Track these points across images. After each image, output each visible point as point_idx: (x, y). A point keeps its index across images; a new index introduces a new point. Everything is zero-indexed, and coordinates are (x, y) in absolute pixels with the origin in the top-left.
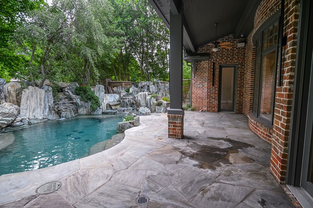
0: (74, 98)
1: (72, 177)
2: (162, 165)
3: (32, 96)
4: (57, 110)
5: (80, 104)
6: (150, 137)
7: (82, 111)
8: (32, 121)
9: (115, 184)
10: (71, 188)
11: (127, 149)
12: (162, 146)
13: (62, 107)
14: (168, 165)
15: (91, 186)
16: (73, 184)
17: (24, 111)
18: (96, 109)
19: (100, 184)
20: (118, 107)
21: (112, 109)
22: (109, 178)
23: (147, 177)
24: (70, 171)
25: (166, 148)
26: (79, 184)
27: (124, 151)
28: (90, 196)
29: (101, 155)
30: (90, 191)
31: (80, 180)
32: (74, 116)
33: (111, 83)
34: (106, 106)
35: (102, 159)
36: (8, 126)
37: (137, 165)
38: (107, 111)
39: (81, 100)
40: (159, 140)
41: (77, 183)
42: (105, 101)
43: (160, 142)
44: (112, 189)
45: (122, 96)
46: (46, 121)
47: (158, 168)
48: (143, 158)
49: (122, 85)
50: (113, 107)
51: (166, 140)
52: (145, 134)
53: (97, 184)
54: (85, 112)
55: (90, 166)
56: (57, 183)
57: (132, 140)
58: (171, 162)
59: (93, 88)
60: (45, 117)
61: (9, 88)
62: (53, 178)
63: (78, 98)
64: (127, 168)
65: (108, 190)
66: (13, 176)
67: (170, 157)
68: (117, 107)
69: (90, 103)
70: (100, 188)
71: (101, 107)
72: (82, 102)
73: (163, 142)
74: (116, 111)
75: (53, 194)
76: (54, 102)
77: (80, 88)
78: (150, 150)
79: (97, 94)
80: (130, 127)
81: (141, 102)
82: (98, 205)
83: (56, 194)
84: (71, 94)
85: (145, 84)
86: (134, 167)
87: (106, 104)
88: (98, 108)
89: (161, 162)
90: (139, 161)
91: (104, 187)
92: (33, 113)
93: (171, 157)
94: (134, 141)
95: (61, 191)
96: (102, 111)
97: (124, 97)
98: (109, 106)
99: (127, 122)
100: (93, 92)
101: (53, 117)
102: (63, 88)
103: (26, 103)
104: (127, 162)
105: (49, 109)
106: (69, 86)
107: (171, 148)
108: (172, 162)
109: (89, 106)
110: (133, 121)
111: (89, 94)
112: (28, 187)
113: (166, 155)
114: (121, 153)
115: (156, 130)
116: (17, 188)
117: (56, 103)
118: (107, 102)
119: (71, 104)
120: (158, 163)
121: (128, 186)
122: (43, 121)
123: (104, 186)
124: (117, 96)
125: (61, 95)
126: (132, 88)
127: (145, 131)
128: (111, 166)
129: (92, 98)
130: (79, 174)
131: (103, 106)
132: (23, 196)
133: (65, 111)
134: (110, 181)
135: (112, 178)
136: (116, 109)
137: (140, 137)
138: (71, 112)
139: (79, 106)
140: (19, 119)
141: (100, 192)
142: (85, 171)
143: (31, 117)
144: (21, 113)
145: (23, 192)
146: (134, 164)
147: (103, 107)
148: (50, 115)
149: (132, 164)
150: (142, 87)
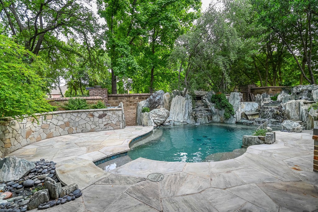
0: (209, 106)
1: (173, 175)
2: (275, 205)
3: (178, 103)
4: (194, 116)
5: (214, 112)
6: (281, 162)
7: (216, 118)
8: (176, 123)
9: (202, 199)
10: (167, 185)
11: (238, 167)
12: (293, 180)
13: (199, 114)
14: (286, 210)
15: (182, 190)
16: (171, 182)
17: (172, 114)
18: (230, 117)
19: (189, 192)
20: (257, 118)
21: (247, 119)
22: (201, 190)
23: (242, 209)
24: (175, 170)
25: (299, 185)
26: (174, 183)
27: (234, 168)
28: (176, 199)
29: (207, 165)
30: (179, 194)
31: (177, 181)
32: (208, 122)
33: (254, 89)
34: (241, 115)
35: (205, 169)
36: (161, 125)
37: (239, 190)
38: (241, 121)
39: (215, 108)
40: (293, 170)
41: (173, 182)
42: (239, 110)
43: (294, 173)
44: (196, 202)
45: (262, 104)
46: (185, 124)
47: (265, 206)
48: (252, 184)
49: (268, 92)
50: (250, 118)
51: (305, 174)
52: (274, 157)
53: (187, 191)
54: (218, 120)
55: (192, 172)
56: (162, 176)
57: (251, 160)
58: (295, 207)
59: (227, 95)
60: (185, 121)
61: (166, 97)
62: (162, 171)
63: (213, 106)
64: (225, 189)
65: (193, 201)
66: (144, 160)
67: (296, 200)
68: (254, 118)
69: (224, 111)
70: (188, 196)
71: (235, 116)
72: (217, 110)
73: (299, 174)
74: (253, 122)
75: (155, 183)
76: (193, 109)
77: (216, 96)
78: (270, 179)
79: (231, 102)
80: (259, 143)
81: (290, 114)
82: (177, 209)
83: (156, 184)
84: (207, 101)
85: (305, 88)
86: (234, 190)
87: (241, 113)
88: (232, 117)
89: (275, 200)
90: (245, 186)
91: (191, 197)
92: (177, 116)
93: (300, 201)
94: (254, 161)
95: (160, 183)
96: (236, 120)
97: (265, 106)
98: (245, 116)
99: (255, 136)
100: (228, 100)
101: (191, 122)
102: (201, 96)
103: (174, 109)
104: (229, 182)
105: (189, 115)
106: (206, 94)
107: (310, 188)
108: (295, 209)
109: (223, 114)
110: (263, 136)
111: (223, 102)
112: (146, 171)
113: (292, 194)
114: (228, 169)
115: (297, 155)
116: (141, 169)
117: (194, 110)
118: (243, 111)
119: (207, 112)
120: (270, 200)
121: (214, 208)
122: (183, 124)
123: (192, 195)
124: (256, 105)
125: (199, 103)
126: (282, 94)
127: (277, 152)
128: (210, 179)
129: (226, 105)
130: (179, 175)
131: (237, 114)
132: (140, 176)
133: (200, 117)
134: (199, 194)
135: (203, 192)
136: (254, 119)
137: (265, 158)
138: (205, 118)
139: (213, 113)
140: (168, 120)
141: (186, 199)
142: (185, 175)
143: (176, 120)
144: (170, 116)
145: (142, 174)
146: (236, 187)
147: (237, 116)
148: (188, 120)
149: (234, 186)
150: (298, 93)
